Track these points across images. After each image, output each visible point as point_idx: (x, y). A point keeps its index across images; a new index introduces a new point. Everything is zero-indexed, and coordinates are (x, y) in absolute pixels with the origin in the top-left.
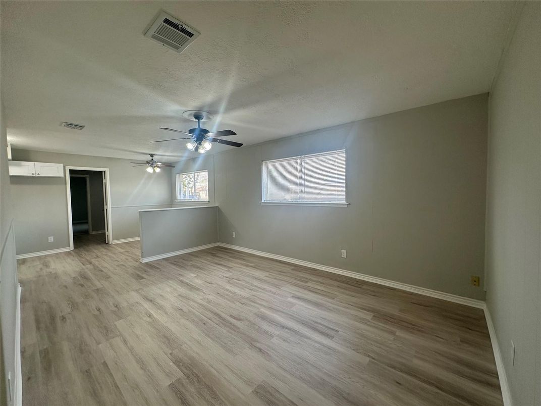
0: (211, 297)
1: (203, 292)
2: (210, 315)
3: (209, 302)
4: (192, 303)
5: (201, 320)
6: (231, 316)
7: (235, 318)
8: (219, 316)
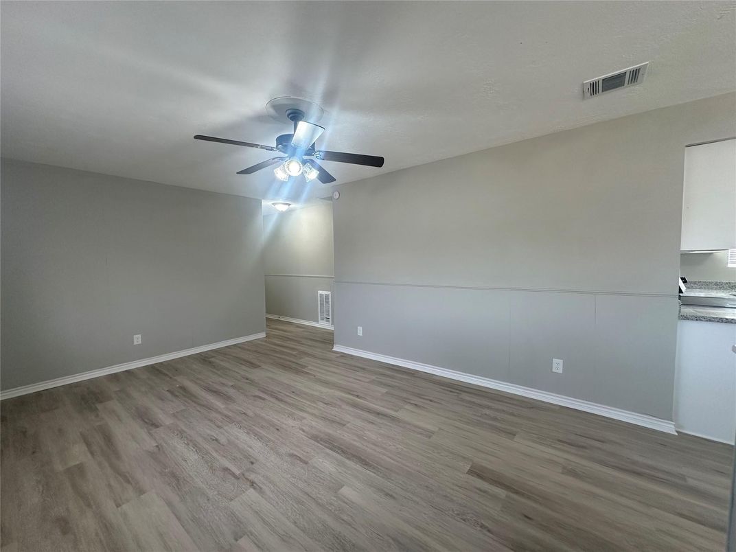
0: (291, 422)
1: (304, 431)
2: (288, 399)
3: (291, 415)
4: (315, 412)
5: (297, 395)
6: (264, 399)
7: (260, 398)
8: (277, 398)
